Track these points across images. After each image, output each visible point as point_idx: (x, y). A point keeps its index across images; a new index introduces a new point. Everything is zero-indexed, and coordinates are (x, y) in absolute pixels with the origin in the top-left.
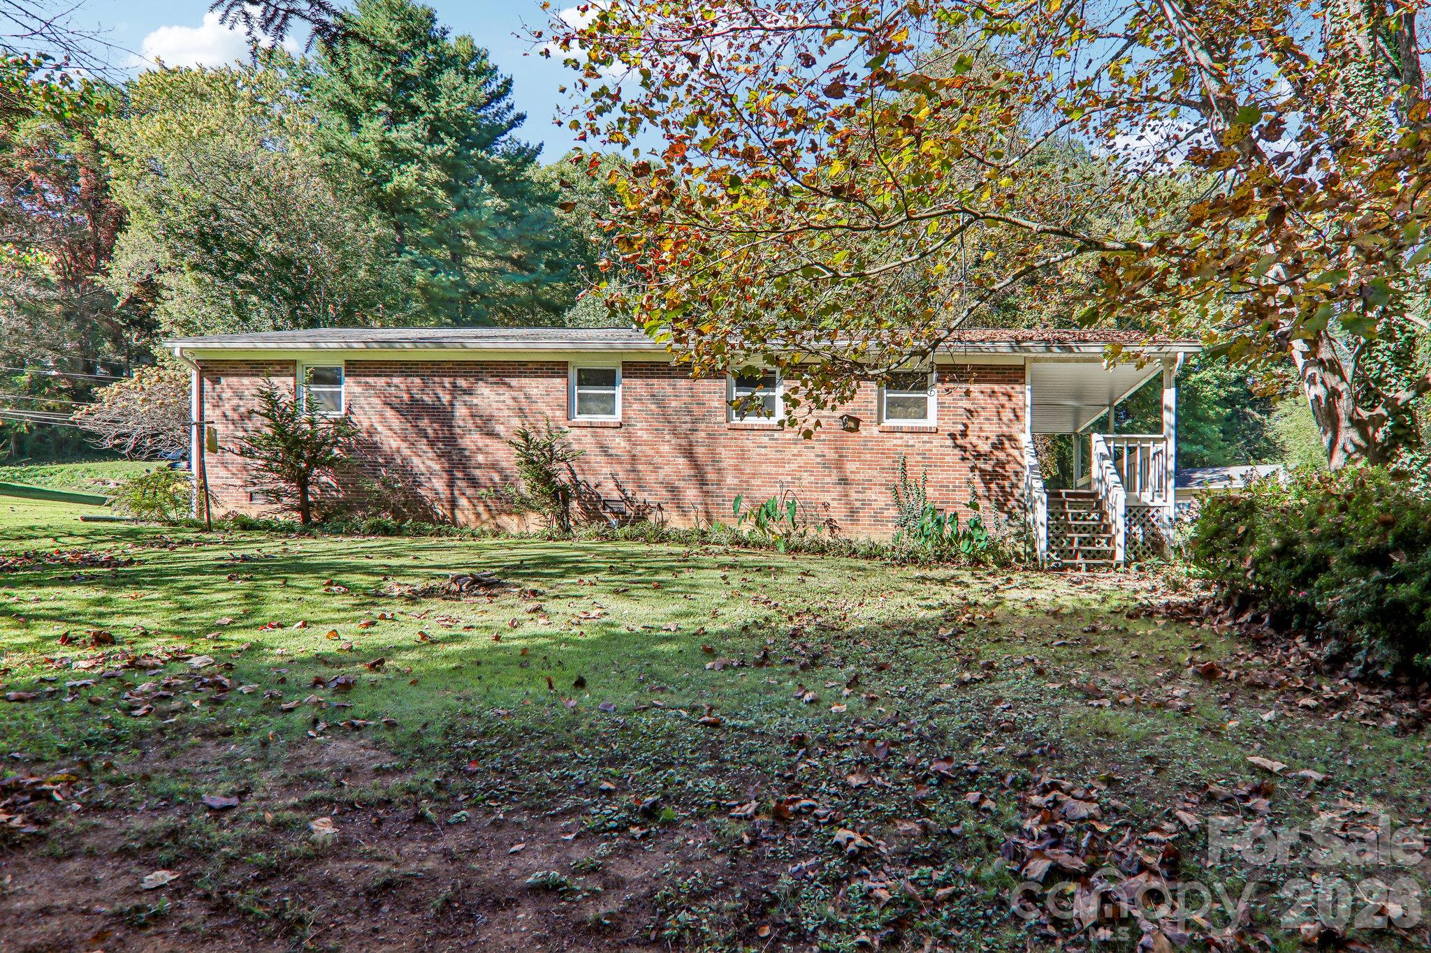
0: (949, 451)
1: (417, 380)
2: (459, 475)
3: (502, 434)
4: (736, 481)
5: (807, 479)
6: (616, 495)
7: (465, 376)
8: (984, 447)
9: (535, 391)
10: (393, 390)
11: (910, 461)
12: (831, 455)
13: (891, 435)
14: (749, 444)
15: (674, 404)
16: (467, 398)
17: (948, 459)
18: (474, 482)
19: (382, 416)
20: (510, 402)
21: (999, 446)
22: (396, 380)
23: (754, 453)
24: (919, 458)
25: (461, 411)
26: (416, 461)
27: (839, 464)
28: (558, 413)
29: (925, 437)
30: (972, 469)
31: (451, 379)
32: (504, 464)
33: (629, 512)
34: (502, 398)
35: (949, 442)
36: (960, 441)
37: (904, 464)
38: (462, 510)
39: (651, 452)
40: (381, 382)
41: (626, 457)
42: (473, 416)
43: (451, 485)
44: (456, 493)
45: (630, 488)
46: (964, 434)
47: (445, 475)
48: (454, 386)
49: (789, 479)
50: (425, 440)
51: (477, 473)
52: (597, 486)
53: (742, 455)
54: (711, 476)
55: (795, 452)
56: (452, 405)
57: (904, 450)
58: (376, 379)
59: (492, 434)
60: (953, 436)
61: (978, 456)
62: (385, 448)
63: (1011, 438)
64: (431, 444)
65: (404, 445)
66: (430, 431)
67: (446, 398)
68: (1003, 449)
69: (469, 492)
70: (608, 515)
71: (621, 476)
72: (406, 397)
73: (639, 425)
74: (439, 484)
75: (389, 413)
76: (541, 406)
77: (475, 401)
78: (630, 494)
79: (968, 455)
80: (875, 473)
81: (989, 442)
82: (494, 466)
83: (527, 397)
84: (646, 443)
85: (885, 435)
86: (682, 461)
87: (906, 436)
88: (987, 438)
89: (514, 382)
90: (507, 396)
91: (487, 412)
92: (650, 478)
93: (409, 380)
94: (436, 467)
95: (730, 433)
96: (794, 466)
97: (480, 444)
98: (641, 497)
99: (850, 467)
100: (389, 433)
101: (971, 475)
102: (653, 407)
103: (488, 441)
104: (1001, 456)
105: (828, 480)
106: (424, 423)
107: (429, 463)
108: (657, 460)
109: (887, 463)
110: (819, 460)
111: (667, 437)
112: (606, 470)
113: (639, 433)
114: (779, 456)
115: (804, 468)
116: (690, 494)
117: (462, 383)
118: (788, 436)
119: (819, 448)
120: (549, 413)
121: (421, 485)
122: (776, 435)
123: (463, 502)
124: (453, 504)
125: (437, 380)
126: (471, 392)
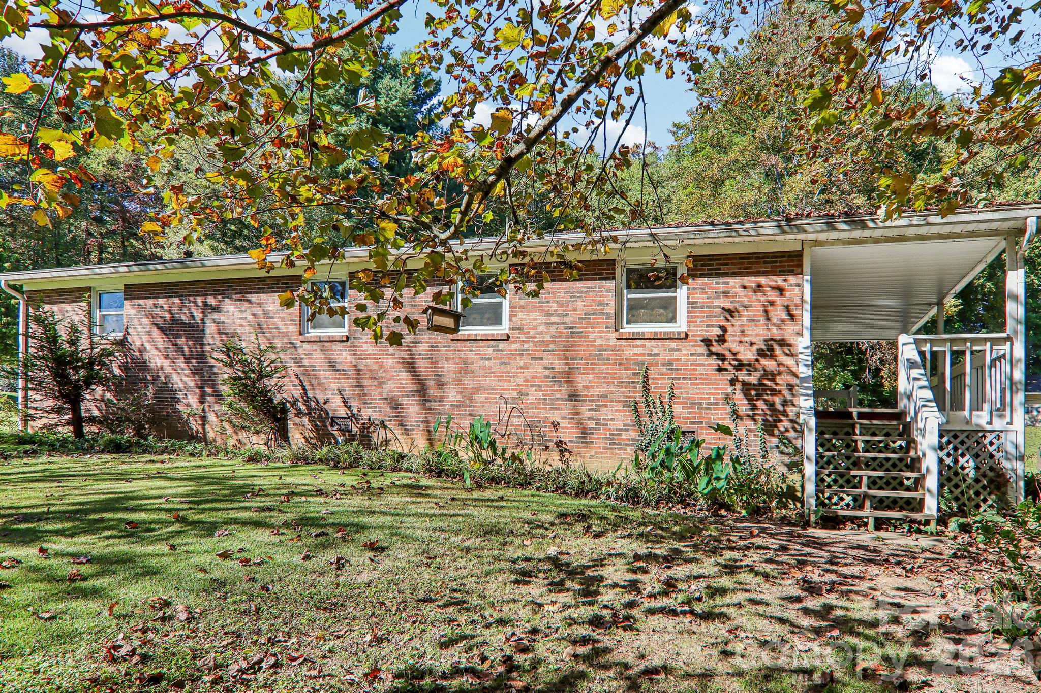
0: (703, 360)
1: (177, 301)
2: (209, 392)
4: (459, 397)
5: (533, 395)
6: (342, 412)
7: (214, 294)
8: (747, 355)
9: (271, 306)
10: (159, 311)
11: (652, 373)
12: (560, 366)
13: (631, 343)
14: (473, 356)
16: (215, 316)
17: (700, 370)
18: (220, 399)
19: (149, 334)
20: (250, 318)
21: (767, 352)
22: (161, 301)
23: (478, 366)
24: (665, 370)
25: (210, 328)
26: (175, 377)
27: (568, 378)
28: (291, 328)
29: (673, 344)
30: (733, 382)
31: (203, 298)
33: (355, 430)
34: (244, 315)
35: (702, 350)
36: (716, 348)
37: (646, 377)
38: (211, 426)
39: (375, 367)
40: (150, 303)
41: (352, 373)
42: (220, 333)
43: (202, 401)
44: (207, 409)
45: (355, 404)
46: (722, 340)
47: (197, 391)
48: (205, 303)
49: (515, 394)
50: (182, 358)
52: (325, 403)
53: (465, 368)
54: (432, 392)
55: (522, 363)
56: (204, 323)
57: (646, 360)
58: (147, 301)
60: (707, 342)
61: (740, 366)
62: (153, 366)
63: (783, 343)
64: (187, 361)
65: (166, 363)
66: (186, 349)
67: (198, 316)
68: (772, 357)
69: (217, 408)
70: (335, 433)
71: (347, 392)
72: (168, 316)
73: (362, 339)
74: (193, 400)
75: (156, 332)
76: (277, 322)
77: (222, 318)
78: (355, 412)
79: (726, 365)
80: (612, 387)
81: (755, 348)
83: (265, 313)
84: (371, 357)
85: (623, 343)
86: (405, 375)
87: (649, 344)
88: (752, 344)
89: (254, 298)
90: (248, 312)
91: (232, 330)
92: (374, 393)
94: (191, 384)
95: (453, 344)
96: (520, 380)
98: (367, 413)
99: (582, 380)
100: (154, 352)
101: (730, 389)
104: (770, 365)
105: (557, 395)
106: (182, 341)
107: (186, 379)
108: (382, 374)
109: (625, 375)
110: (547, 373)
111: (391, 351)
112: (334, 386)
113: (365, 346)
114: (503, 369)
115: (531, 382)
116: (413, 411)
117: (211, 300)
118: (514, 346)
119: (548, 359)
120: (283, 328)
121: (179, 401)
122: (501, 345)
123: (212, 417)
124: (204, 419)
125: (191, 298)
126: (216, 309)
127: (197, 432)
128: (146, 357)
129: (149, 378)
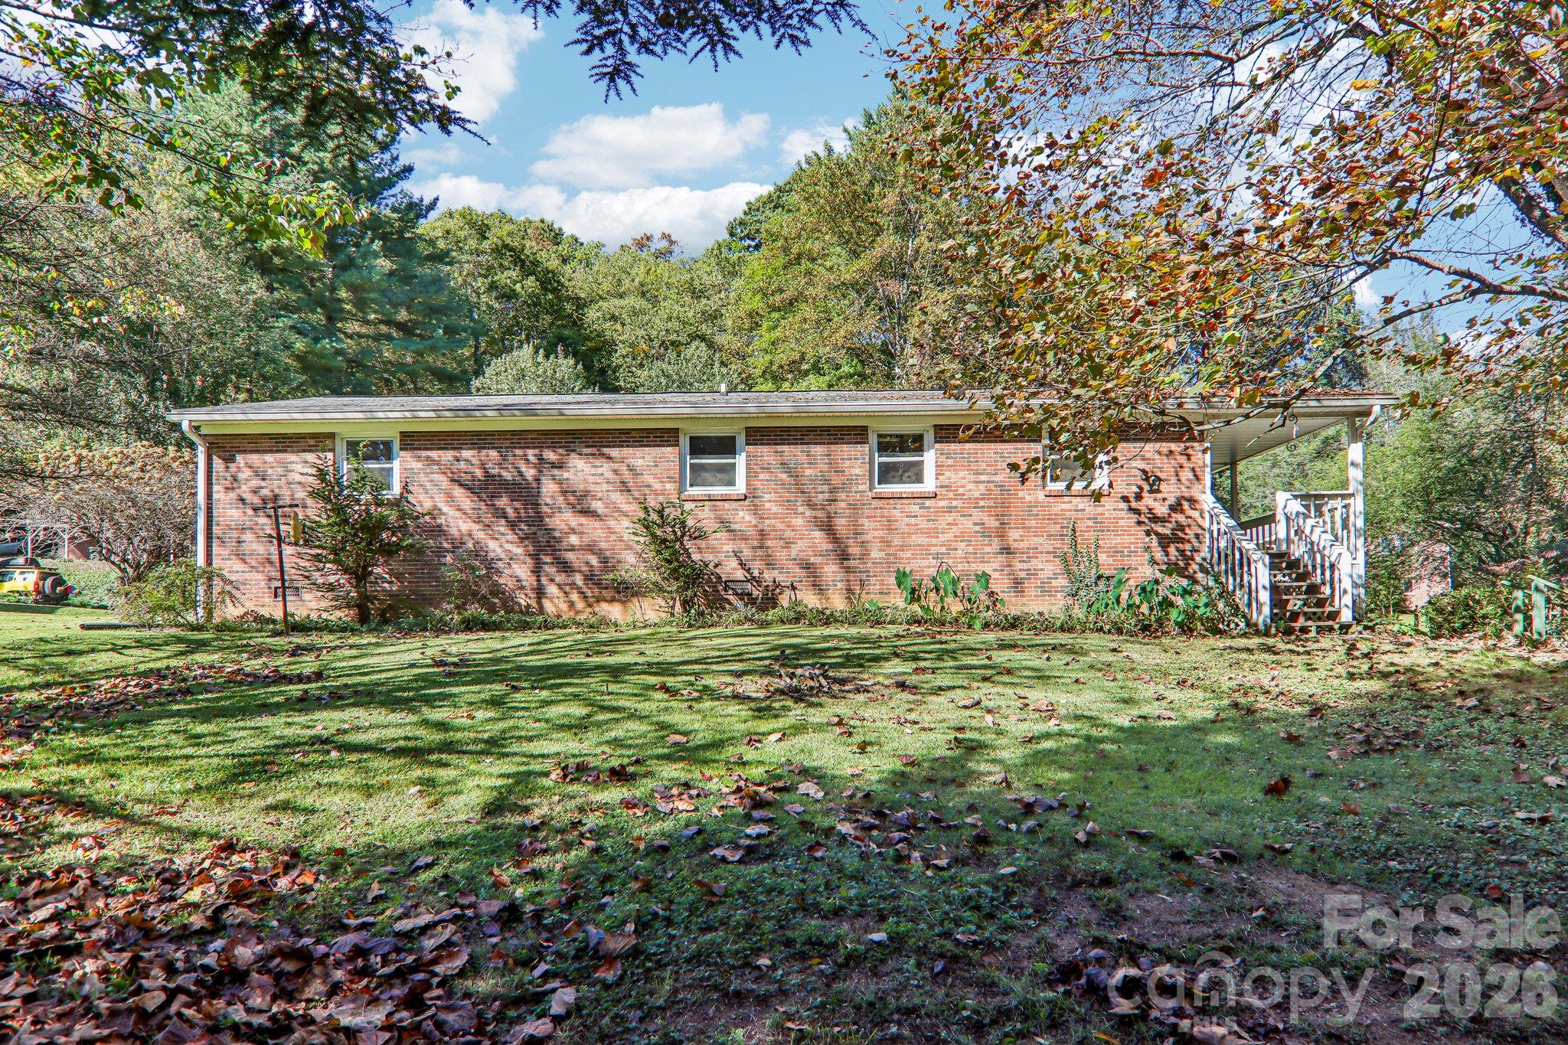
0: (1123, 514)
1: (493, 453)
2: (548, 559)
3: (600, 511)
4: (882, 555)
5: (964, 549)
6: (740, 574)
7: (553, 447)
8: (1161, 510)
9: (640, 462)
10: (462, 465)
11: (1080, 526)
12: (991, 522)
13: (1058, 499)
14: (897, 513)
15: (808, 472)
16: (556, 472)
17: (1122, 523)
18: (566, 567)
20: (610, 475)
21: (1177, 507)
22: (467, 454)
23: (903, 523)
24: (1090, 523)
25: (549, 488)
26: (492, 545)
27: (1001, 533)
28: (668, 486)
30: (1150, 534)
31: (536, 451)
32: (603, 545)
33: (756, 593)
34: (600, 471)
35: (1123, 505)
36: (1134, 504)
37: (1074, 530)
38: (551, 599)
39: (781, 526)
40: (447, 456)
41: (752, 533)
42: (564, 493)
43: (537, 571)
44: (544, 580)
45: (756, 566)
46: (1139, 497)
47: (529, 560)
48: (541, 459)
49: (943, 549)
50: (503, 522)
51: (570, 556)
52: (716, 566)
53: (890, 525)
54: (853, 550)
55: (950, 519)
56: (538, 480)
57: (1073, 515)
58: (440, 452)
59: (587, 512)
60: (1126, 499)
61: (1155, 519)
62: (454, 531)
63: (1190, 500)
64: (513, 525)
65: (475, 527)
66: (510, 511)
67: (530, 473)
68: (1182, 511)
69: (560, 578)
70: (731, 598)
71: (747, 553)
72: (479, 473)
73: (767, 497)
74: (522, 570)
75: (458, 492)
76: (648, 479)
77: (566, 475)
78: (756, 574)
79: (1143, 518)
80: (1041, 540)
81: (1167, 504)
82: (591, 548)
83: (631, 469)
84: (776, 516)
85: (1051, 499)
86: (818, 534)
87: (1075, 501)
88: (1164, 500)
89: (614, 452)
90: (605, 468)
91: (582, 487)
92: (781, 555)
93: (484, 452)
94: (519, 551)
95: (874, 502)
96: (949, 536)
97: (573, 524)
98: (770, 575)
99: (1013, 535)
100: (458, 514)
101: (1148, 541)
102: (784, 476)
103: (583, 520)
104: (1181, 518)
105: (988, 549)
106: (503, 502)
107: (508, 547)
108: (789, 534)
109: (1055, 529)
110: (977, 528)
111: (801, 509)
112: (728, 547)
113: (767, 505)
114: (931, 525)
115: (960, 537)
116: (831, 571)
117: (550, 455)
118: (941, 504)
119: (977, 516)
120: (658, 486)
121: (499, 572)
122: (928, 503)
123: (552, 590)
124: (540, 592)
125: (518, 452)
126: (560, 466)
127: (528, 606)
128: (441, 521)
129: (446, 545)
